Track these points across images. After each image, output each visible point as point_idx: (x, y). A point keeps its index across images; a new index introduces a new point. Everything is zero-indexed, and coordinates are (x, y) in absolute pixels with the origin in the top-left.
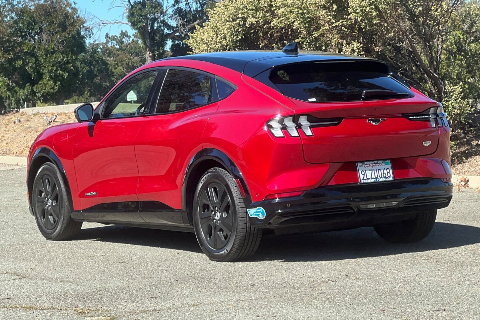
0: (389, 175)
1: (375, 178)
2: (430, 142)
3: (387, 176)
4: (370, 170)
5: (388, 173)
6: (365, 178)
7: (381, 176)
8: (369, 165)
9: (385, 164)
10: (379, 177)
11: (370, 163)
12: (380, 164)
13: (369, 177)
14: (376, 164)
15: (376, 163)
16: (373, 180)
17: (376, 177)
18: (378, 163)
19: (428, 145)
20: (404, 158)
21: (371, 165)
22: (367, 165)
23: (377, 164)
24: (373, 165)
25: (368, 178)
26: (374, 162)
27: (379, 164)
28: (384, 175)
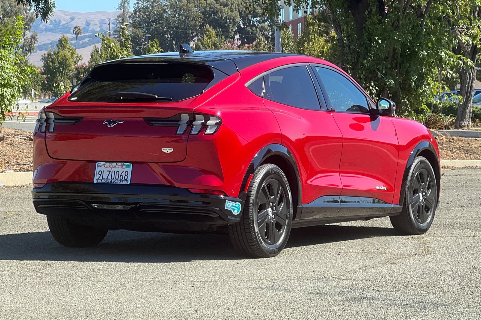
0: (126, 178)
1: (110, 179)
2: (173, 149)
3: (123, 179)
4: (108, 171)
5: (125, 175)
6: (101, 178)
7: (117, 178)
8: (108, 166)
9: (126, 167)
10: (115, 179)
11: (111, 164)
12: (121, 166)
13: (105, 177)
14: (117, 166)
15: (116, 165)
16: (108, 181)
17: (113, 178)
18: (118, 165)
21: (111, 166)
22: (107, 166)
23: (118, 166)
24: (113, 166)
25: (103, 178)
26: (114, 164)
27: (119, 166)
28: (121, 177)
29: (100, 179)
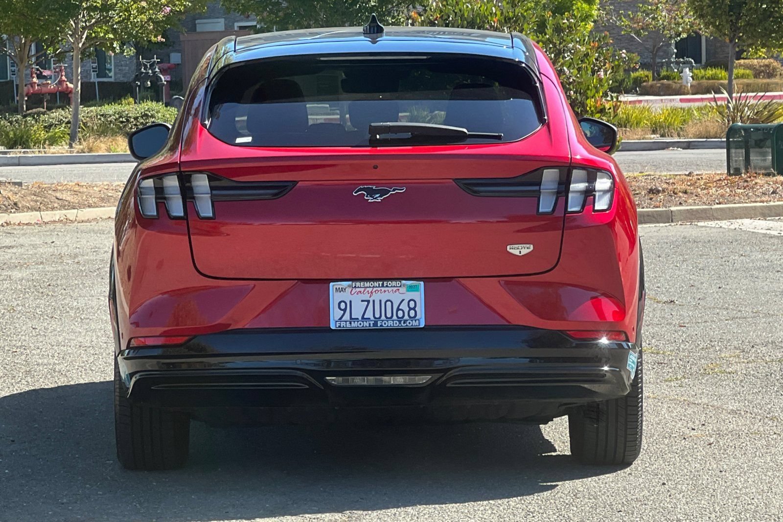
0: (412, 315)
1: (372, 318)
2: (532, 246)
3: (406, 317)
5: (410, 309)
6: (347, 317)
7: (389, 315)
8: (362, 290)
9: (408, 291)
10: (383, 317)
11: (367, 284)
12: (395, 289)
13: (357, 315)
14: (383, 289)
15: (383, 286)
16: (366, 324)
17: (377, 316)
18: (387, 286)
19: (522, 254)
20: (460, 279)
21: (370, 290)
22: (358, 290)
23: (386, 289)
24: (375, 289)
25: (353, 317)
26: (376, 284)
27: (390, 289)
28: (400, 313)
29: (343, 319)
